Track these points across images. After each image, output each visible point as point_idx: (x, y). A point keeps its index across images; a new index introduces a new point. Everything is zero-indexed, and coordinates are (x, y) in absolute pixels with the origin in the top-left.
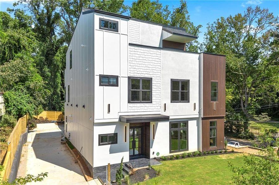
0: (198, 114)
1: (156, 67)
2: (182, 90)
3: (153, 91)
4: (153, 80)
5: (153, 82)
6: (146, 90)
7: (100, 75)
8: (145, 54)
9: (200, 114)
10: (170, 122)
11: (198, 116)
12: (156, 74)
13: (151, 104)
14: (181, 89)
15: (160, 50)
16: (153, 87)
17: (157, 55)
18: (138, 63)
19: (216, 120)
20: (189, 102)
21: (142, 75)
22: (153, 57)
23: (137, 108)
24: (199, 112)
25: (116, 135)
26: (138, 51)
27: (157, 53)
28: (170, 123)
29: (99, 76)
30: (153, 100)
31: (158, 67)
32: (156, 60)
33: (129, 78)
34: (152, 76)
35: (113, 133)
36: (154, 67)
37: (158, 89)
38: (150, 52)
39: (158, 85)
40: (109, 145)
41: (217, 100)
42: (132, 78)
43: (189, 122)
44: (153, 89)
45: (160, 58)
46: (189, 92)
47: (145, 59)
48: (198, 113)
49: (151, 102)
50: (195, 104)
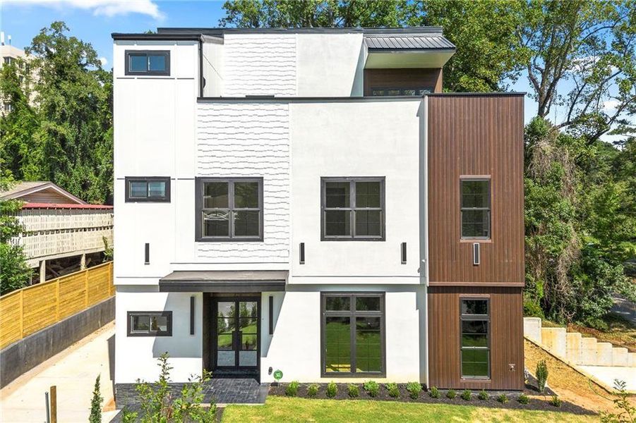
0: (419, 274)
1: (275, 148)
2: (357, 206)
3: (265, 212)
4: (265, 182)
5: (265, 188)
6: (247, 209)
7: (127, 178)
8: (244, 118)
9: (422, 277)
10: (321, 292)
11: (417, 281)
12: (275, 166)
13: (261, 243)
14: (354, 205)
15: (288, 103)
16: (265, 200)
17: (279, 118)
18: (221, 142)
19: (487, 295)
20: (383, 239)
21: (233, 171)
22: (264, 125)
23: (222, 254)
24: (421, 270)
25: (168, 315)
26: (222, 112)
27: (279, 113)
28: (322, 296)
29: (124, 181)
30: (265, 234)
31: (280, 148)
32: (275, 130)
33: (198, 180)
34: (262, 172)
35: (162, 310)
36: (271, 148)
37: (281, 205)
38: (255, 112)
39: (282, 195)
40: (152, 339)
41: (489, 234)
42: (207, 180)
43: (388, 295)
44: (265, 206)
45: (285, 125)
46: (383, 211)
47: (241, 130)
48: (419, 271)
49: (262, 240)
50: (404, 245)
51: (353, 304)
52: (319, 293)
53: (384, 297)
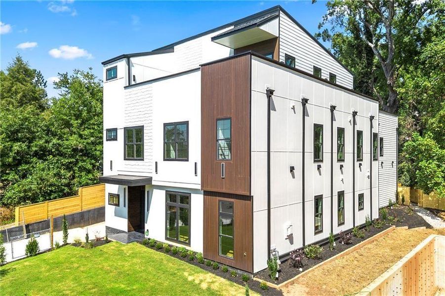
4: (145, 128)
5: (145, 131)
6: (139, 143)
10: (166, 191)
12: (148, 119)
13: (143, 162)
14: (177, 139)
15: (152, 83)
16: (145, 138)
17: (149, 93)
18: (131, 108)
19: (233, 200)
20: (188, 160)
21: (136, 123)
22: (144, 97)
23: (131, 166)
25: (118, 196)
27: (149, 89)
28: (166, 193)
29: (106, 131)
30: (144, 156)
31: (150, 108)
32: (148, 99)
33: (125, 129)
34: (144, 122)
36: (146, 109)
37: (150, 141)
38: (142, 90)
39: (150, 135)
40: (114, 207)
42: (127, 129)
43: (192, 195)
44: (144, 141)
45: (152, 96)
46: (188, 143)
49: (143, 160)
50: (196, 163)
51: (178, 199)
52: (165, 191)
53: (190, 195)
